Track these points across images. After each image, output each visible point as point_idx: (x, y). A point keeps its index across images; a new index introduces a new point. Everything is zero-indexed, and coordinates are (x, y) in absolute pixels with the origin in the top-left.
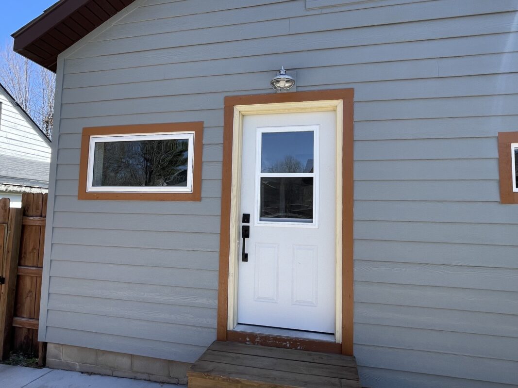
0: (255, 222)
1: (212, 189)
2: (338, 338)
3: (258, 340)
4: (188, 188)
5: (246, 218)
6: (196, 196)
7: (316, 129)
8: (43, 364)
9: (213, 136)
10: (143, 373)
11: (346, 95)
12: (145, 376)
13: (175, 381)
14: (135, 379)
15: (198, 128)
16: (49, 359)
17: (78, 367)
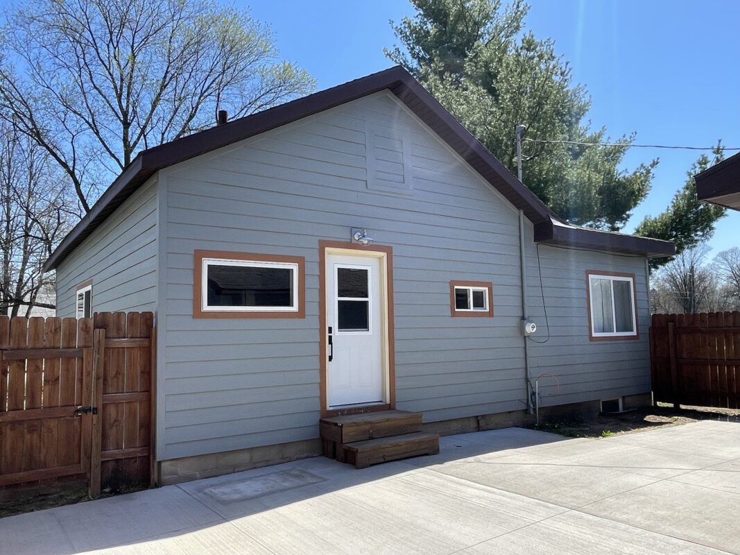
0: (336, 332)
1: (312, 309)
2: (388, 401)
3: (345, 412)
4: (294, 308)
5: (330, 329)
6: (301, 314)
7: (369, 269)
8: (158, 485)
9: (312, 269)
10: (260, 462)
11: (388, 250)
12: (263, 464)
13: (288, 459)
14: (255, 468)
15: (301, 261)
16: (165, 478)
17: (198, 476)
